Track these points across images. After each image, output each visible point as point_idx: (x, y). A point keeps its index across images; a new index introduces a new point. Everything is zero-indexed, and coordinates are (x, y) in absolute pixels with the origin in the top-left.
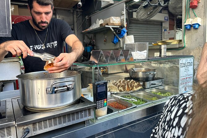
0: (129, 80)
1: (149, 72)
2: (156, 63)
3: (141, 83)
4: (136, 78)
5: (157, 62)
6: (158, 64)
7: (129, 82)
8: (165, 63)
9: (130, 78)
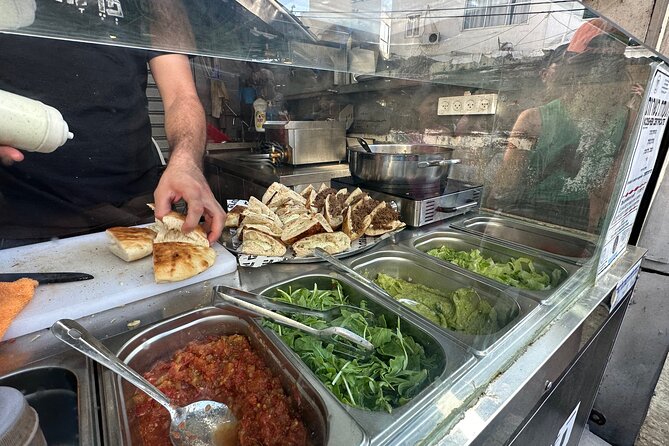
0: (344, 191)
1: (430, 159)
2: (440, 134)
3: (396, 205)
4: (376, 181)
5: (441, 131)
6: (446, 138)
7: (346, 197)
8: (469, 134)
9: (351, 183)
